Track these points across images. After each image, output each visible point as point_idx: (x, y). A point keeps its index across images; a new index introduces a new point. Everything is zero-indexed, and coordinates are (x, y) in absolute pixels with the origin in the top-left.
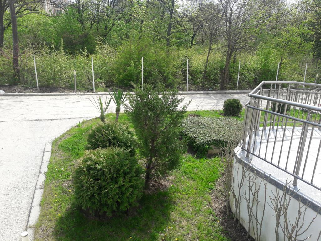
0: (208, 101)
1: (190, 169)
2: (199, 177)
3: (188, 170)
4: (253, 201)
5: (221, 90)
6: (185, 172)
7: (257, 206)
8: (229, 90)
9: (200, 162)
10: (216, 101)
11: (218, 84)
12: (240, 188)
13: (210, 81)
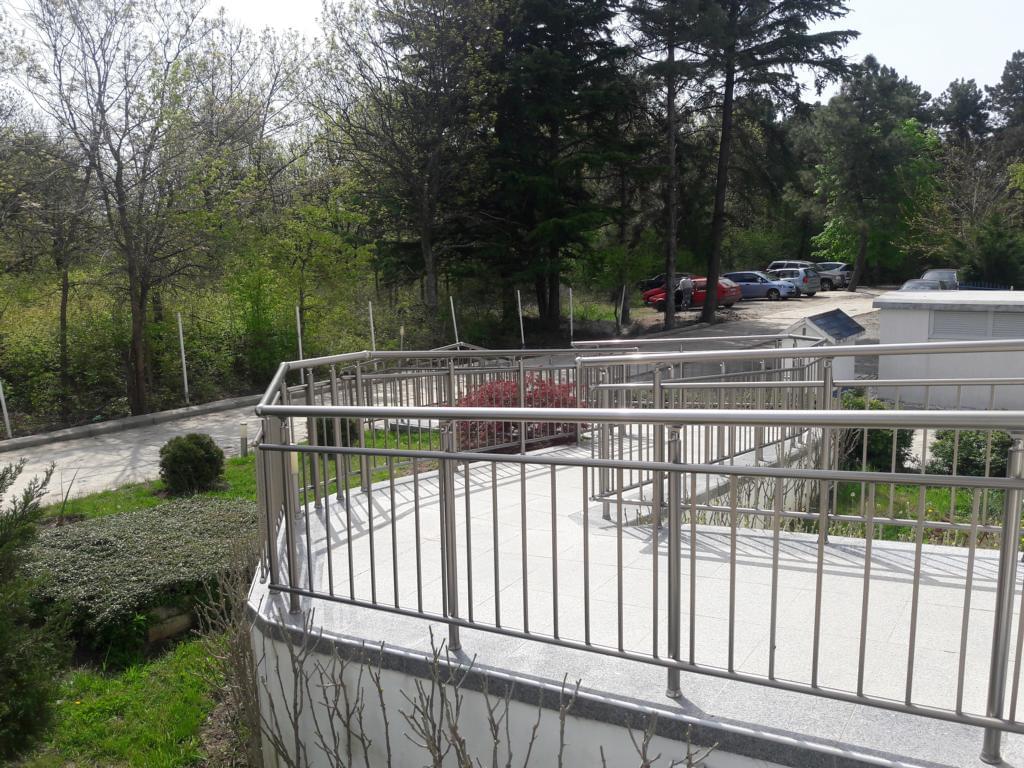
0: (102, 459)
1: (95, 724)
2: (135, 740)
3: (87, 732)
4: (349, 746)
5: (134, 414)
6: (76, 743)
7: (366, 758)
8: (163, 410)
9: (128, 682)
10: (126, 454)
11: (120, 396)
12: (296, 719)
13: (88, 389)
